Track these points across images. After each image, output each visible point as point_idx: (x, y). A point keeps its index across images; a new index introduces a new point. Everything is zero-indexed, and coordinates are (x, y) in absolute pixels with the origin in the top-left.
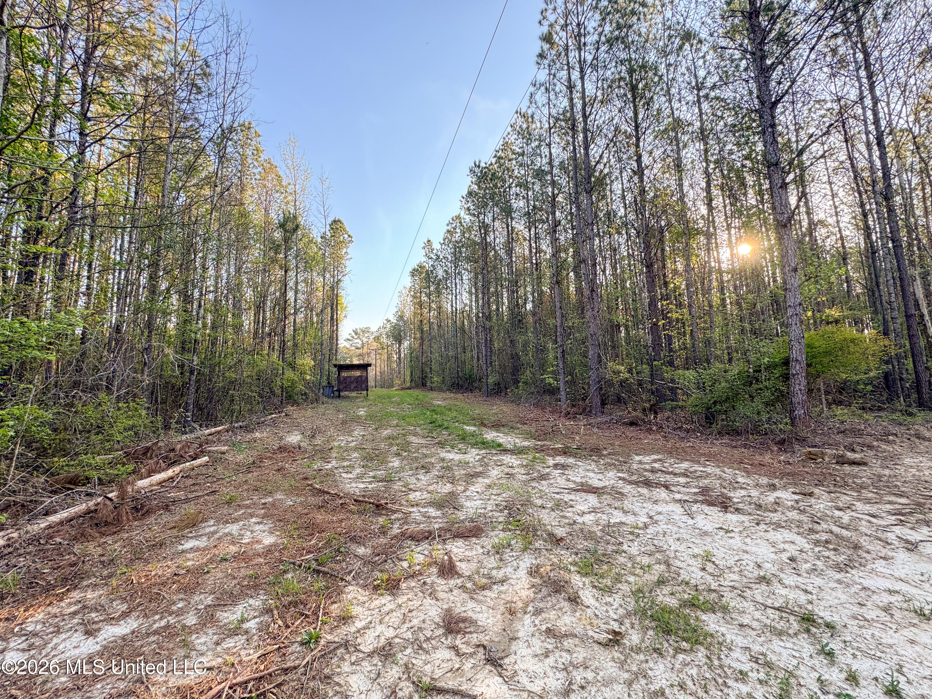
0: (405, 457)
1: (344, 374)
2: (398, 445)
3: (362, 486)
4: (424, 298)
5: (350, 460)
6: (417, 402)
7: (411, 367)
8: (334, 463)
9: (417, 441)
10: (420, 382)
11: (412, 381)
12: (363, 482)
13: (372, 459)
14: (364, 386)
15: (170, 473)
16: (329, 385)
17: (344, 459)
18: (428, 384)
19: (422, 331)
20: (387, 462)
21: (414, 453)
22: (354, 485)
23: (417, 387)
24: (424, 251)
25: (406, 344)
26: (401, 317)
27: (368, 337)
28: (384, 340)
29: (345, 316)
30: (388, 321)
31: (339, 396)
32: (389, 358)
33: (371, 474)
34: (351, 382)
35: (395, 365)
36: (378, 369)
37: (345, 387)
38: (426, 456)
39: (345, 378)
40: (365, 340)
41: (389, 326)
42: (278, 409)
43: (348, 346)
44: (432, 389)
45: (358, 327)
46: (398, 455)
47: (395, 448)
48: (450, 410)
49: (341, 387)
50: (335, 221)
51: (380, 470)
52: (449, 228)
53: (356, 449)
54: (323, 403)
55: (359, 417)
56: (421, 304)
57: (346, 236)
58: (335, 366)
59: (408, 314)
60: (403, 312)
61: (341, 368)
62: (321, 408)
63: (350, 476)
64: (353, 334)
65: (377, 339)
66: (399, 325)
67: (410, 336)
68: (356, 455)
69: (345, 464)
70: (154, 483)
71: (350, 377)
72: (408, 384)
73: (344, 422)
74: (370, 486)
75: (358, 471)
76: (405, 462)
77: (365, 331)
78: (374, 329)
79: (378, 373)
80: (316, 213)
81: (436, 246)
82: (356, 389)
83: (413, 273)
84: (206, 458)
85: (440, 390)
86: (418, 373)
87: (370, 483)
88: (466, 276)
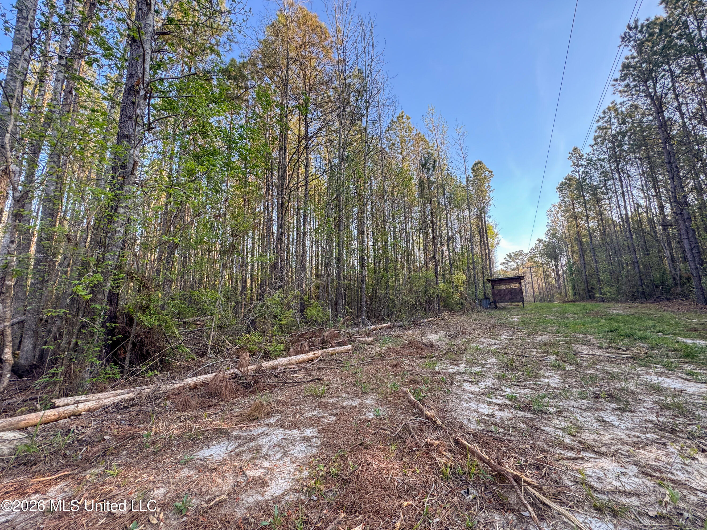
0: (570, 373)
1: (500, 287)
2: (557, 354)
3: (486, 409)
4: (579, 209)
5: (484, 366)
6: (584, 311)
7: (572, 280)
8: (462, 367)
9: (590, 352)
10: (586, 294)
11: (575, 294)
12: (490, 403)
13: (515, 369)
14: (519, 297)
15: (311, 355)
16: (486, 298)
17: (476, 364)
18: (598, 295)
19: (581, 243)
20: (538, 377)
21: (587, 368)
22: (473, 405)
23: (583, 299)
24: (570, 161)
25: (564, 261)
26: (554, 235)
27: (522, 259)
28: (539, 259)
29: (498, 243)
30: (540, 241)
31: (496, 307)
32: (546, 275)
33: (508, 391)
34: (506, 295)
35: (553, 282)
36: (535, 286)
37: (501, 299)
38: (613, 376)
39: (500, 291)
40: (520, 262)
41: (541, 245)
42: (436, 313)
43: (504, 269)
44: (603, 300)
45: (511, 252)
46: (558, 367)
47: (553, 358)
48: (640, 318)
49: (497, 299)
50: (476, 164)
51: (525, 387)
52: (600, 124)
53: (495, 353)
54: (478, 312)
55: (511, 323)
56: (575, 216)
57: (487, 172)
58: (489, 281)
59: (561, 231)
60: (555, 229)
61: (494, 282)
62: (475, 315)
63: (475, 388)
64: (507, 258)
65: (531, 259)
66: (552, 243)
67: (567, 251)
68: (494, 360)
69: (477, 369)
70: (293, 362)
71: (504, 290)
72: (572, 298)
73: (494, 326)
74: (499, 414)
75: (489, 382)
76: (571, 380)
77: (520, 253)
78: (526, 251)
79: (536, 290)
80: (456, 157)
81: (586, 151)
82: (512, 300)
83: (561, 188)
84: (349, 347)
85: (615, 300)
86: (582, 285)
87: (503, 407)
88: (634, 172)
